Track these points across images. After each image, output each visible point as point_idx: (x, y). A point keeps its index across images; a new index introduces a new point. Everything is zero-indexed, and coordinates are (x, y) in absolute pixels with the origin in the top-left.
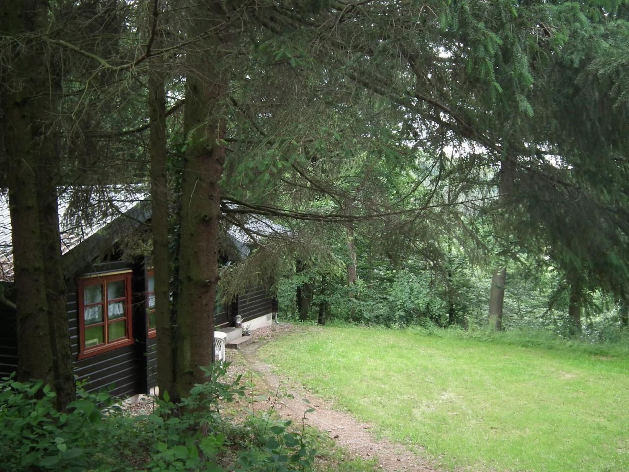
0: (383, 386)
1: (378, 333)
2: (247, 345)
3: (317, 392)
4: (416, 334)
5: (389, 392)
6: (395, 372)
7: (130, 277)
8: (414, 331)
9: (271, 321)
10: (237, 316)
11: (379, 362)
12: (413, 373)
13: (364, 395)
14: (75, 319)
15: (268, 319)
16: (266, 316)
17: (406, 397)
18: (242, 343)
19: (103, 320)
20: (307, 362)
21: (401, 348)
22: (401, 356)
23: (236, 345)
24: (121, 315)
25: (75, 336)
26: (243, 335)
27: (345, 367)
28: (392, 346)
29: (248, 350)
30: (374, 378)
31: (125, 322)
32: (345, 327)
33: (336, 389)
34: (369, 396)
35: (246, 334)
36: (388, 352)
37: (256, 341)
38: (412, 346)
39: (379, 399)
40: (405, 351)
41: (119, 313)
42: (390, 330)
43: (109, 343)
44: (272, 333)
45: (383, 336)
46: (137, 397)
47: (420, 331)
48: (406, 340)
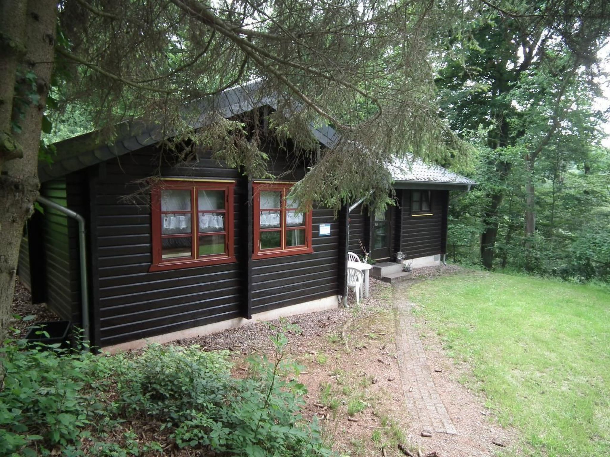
0: (547, 353)
1: (552, 284)
2: (403, 281)
3: (451, 347)
4: (600, 291)
5: (555, 365)
6: (568, 335)
7: (232, 188)
8: (597, 287)
9: (438, 262)
10: (399, 252)
11: (548, 317)
12: (595, 340)
13: (516, 365)
14: (148, 225)
15: (436, 259)
16: (433, 256)
17: (583, 379)
18: (397, 278)
19: (192, 232)
20: (456, 306)
21: (579, 304)
22: (579, 315)
23: (390, 279)
24: (220, 229)
25: (148, 245)
26: (404, 271)
27: (501, 319)
28: (568, 301)
29: (402, 286)
30: (537, 340)
31: (225, 238)
32: (516, 276)
33: (477, 347)
34: (523, 367)
35: (406, 270)
36: (562, 307)
37: (414, 277)
38: (594, 304)
39: (538, 374)
40: (584, 309)
41: (217, 227)
42: (566, 282)
43: (198, 257)
44: (435, 272)
45: (557, 289)
46: (240, 321)
47: (605, 287)
48: (586, 295)
